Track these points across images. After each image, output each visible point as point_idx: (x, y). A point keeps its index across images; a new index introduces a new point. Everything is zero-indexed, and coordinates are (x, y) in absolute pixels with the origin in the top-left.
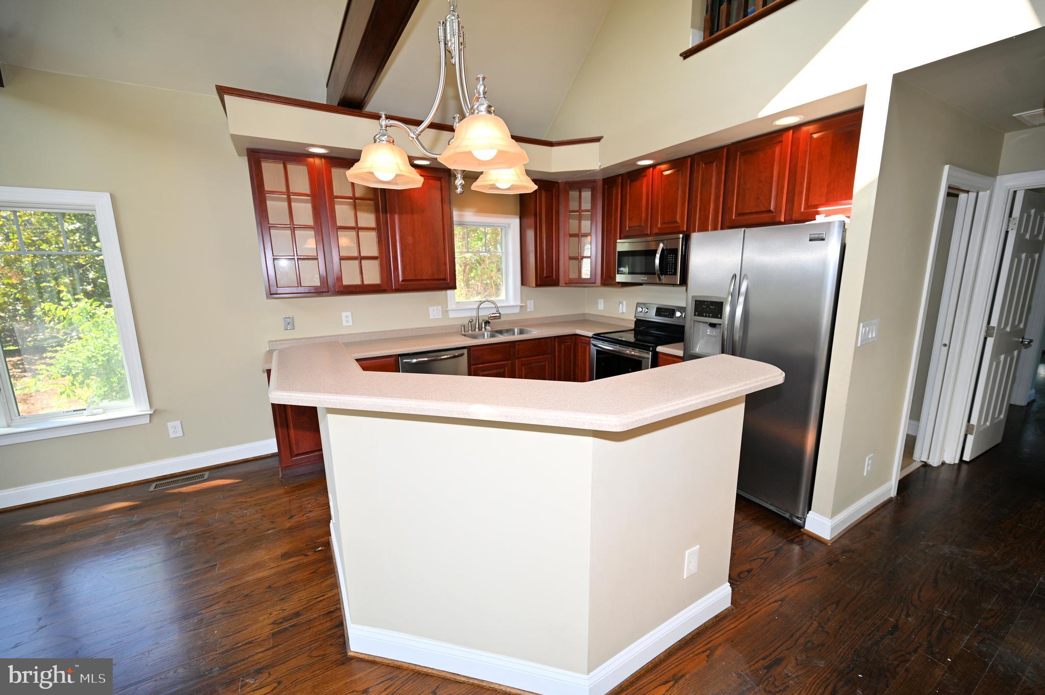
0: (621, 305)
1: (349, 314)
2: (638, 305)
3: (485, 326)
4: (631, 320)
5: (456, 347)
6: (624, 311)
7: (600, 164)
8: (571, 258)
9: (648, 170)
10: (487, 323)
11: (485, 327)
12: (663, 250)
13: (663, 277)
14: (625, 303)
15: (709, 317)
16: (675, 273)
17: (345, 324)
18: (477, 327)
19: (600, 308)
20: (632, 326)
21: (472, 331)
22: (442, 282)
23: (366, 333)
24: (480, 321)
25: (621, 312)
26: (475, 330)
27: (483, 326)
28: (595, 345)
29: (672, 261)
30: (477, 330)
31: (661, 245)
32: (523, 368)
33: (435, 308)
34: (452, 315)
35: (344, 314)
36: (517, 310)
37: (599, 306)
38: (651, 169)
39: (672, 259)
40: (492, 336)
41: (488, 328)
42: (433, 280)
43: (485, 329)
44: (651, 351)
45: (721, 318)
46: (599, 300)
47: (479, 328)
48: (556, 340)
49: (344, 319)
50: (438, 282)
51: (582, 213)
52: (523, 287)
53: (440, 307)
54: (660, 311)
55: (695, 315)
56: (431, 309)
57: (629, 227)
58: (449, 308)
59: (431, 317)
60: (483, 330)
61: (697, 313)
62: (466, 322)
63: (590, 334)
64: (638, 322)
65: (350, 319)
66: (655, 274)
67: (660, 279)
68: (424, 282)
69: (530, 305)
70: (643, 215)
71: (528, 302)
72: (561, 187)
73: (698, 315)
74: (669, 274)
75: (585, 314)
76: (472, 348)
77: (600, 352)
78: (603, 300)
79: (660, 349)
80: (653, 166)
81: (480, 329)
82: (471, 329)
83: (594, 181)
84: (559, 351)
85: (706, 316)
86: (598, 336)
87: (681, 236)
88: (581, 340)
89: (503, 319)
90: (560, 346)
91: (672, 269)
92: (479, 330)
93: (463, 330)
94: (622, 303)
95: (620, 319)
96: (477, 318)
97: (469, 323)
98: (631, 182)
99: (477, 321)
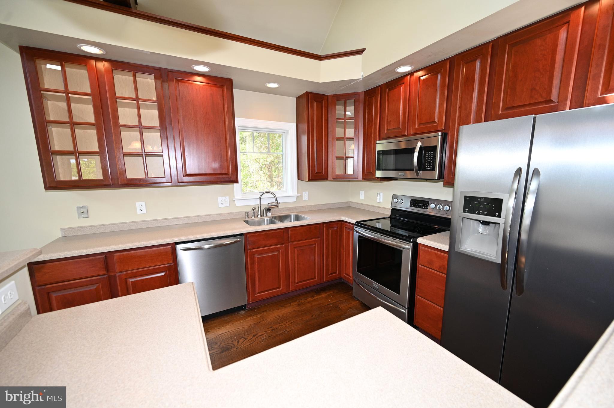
0: (378, 196)
1: (143, 203)
2: (394, 196)
4: (389, 209)
5: (232, 234)
6: (381, 201)
7: (362, 74)
8: (337, 158)
9: (406, 79)
10: (268, 210)
11: (266, 214)
12: (421, 148)
13: (420, 173)
14: (381, 194)
15: (483, 214)
16: (433, 169)
17: (139, 212)
18: (259, 213)
19: (361, 198)
20: (389, 214)
21: (254, 217)
22: (224, 176)
23: (159, 220)
24: (262, 209)
25: (378, 201)
26: (257, 217)
27: (265, 213)
28: (357, 232)
29: (430, 158)
30: (259, 216)
31: (419, 144)
32: (296, 250)
33: (223, 198)
34: (238, 204)
35: (138, 204)
36: (294, 199)
37: (360, 196)
38: (409, 77)
39: (431, 156)
40: (272, 222)
41: (269, 214)
42: (216, 174)
43: (267, 216)
44: (411, 242)
45: (499, 216)
46: (361, 192)
47: (261, 214)
48: (325, 225)
49: (138, 208)
50: (221, 176)
51: (347, 120)
52: (299, 180)
53: (228, 197)
54: (415, 202)
55: (464, 211)
56: (219, 199)
57: (387, 130)
58: (236, 197)
59: (220, 206)
60: (265, 216)
61: (467, 210)
62: (249, 210)
63: (354, 222)
64: (394, 211)
65: (144, 208)
66: (413, 170)
67: (417, 174)
68: (207, 176)
69: (305, 195)
70: (401, 118)
71: (303, 192)
72: (330, 100)
73: (468, 212)
74: (427, 170)
75: (349, 202)
76: (248, 235)
77: (362, 239)
78: (363, 191)
79: (420, 240)
80: (411, 74)
82: (254, 215)
83: (357, 94)
84: (328, 235)
85: (479, 214)
86: (359, 224)
87: (440, 134)
88: (346, 225)
89: (279, 207)
90: (328, 230)
91: (430, 164)
92: (261, 216)
93: (247, 216)
94: (379, 195)
95: (378, 207)
96: (259, 206)
97: (252, 211)
98: (389, 90)
99: (259, 209)
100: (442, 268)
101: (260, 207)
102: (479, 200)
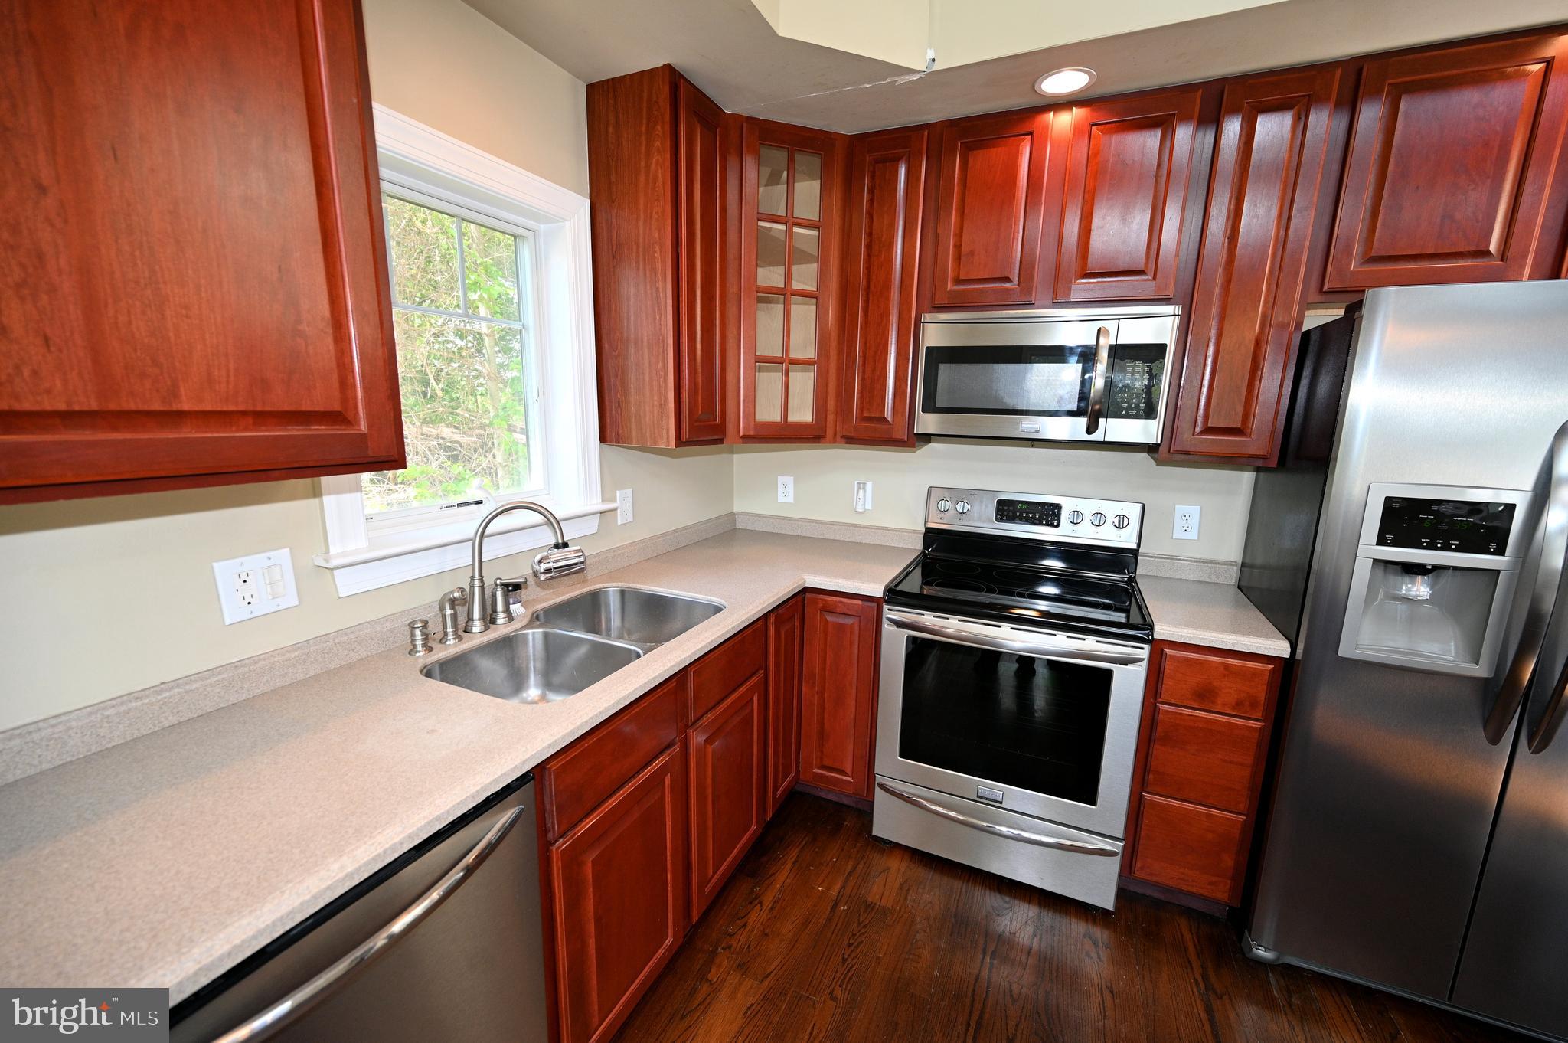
0: (861, 491)
2: (936, 492)
3: (507, 605)
6: (869, 507)
7: (931, 55)
8: (759, 362)
9: (1038, 119)
10: (513, 588)
11: (507, 611)
13: (1101, 423)
14: (869, 486)
15: (1444, 549)
16: (1151, 413)
18: (476, 613)
19: (781, 499)
20: (915, 546)
21: (459, 638)
24: (488, 589)
25: (855, 508)
26: (469, 632)
27: (499, 606)
29: (1142, 379)
30: (477, 626)
33: (253, 562)
34: (348, 584)
36: (591, 526)
37: (779, 495)
38: (1051, 115)
39: (1143, 373)
41: (516, 609)
42: (261, 417)
43: (510, 618)
44: (1146, 641)
45: (1497, 551)
46: (781, 479)
47: (483, 618)
48: (772, 620)
50: (295, 431)
51: (794, 228)
52: (606, 447)
53: (284, 559)
54: (1006, 509)
55: (1381, 542)
56: (224, 571)
57: (957, 280)
58: (338, 555)
60: (501, 619)
61: (1389, 537)
63: (876, 589)
64: (932, 536)
67: (1092, 428)
68: (189, 433)
69: (623, 501)
70: (1016, 246)
71: (618, 492)
72: (735, 135)
73: (1394, 544)
74: (1128, 416)
75: (734, 514)
76: (554, 767)
78: (792, 478)
79: (1166, 631)
81: (489, 620)
82: (455, 629)
84: (778, 651)
85: (1431, 546)
86: (896, 595)
87: (1177, 309)
88: (828, 603)
90: (778, 634)
91: (1138, 398)
92: (486, 627)
93: (419, 643)
94: (864, 488)
95: (856, 526)
96: (473, 577)
97: (442, 609)
98: (968, 148)
99: (477, 590)
100: (1247, 703)
101: (477, 583)
102: (1434, 508)
